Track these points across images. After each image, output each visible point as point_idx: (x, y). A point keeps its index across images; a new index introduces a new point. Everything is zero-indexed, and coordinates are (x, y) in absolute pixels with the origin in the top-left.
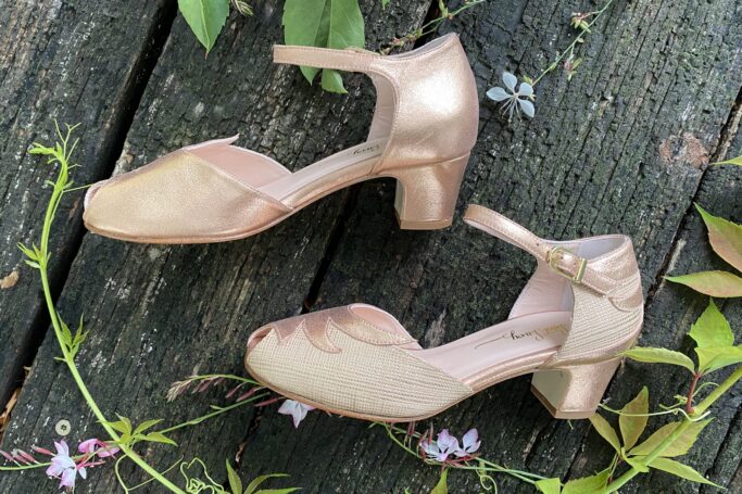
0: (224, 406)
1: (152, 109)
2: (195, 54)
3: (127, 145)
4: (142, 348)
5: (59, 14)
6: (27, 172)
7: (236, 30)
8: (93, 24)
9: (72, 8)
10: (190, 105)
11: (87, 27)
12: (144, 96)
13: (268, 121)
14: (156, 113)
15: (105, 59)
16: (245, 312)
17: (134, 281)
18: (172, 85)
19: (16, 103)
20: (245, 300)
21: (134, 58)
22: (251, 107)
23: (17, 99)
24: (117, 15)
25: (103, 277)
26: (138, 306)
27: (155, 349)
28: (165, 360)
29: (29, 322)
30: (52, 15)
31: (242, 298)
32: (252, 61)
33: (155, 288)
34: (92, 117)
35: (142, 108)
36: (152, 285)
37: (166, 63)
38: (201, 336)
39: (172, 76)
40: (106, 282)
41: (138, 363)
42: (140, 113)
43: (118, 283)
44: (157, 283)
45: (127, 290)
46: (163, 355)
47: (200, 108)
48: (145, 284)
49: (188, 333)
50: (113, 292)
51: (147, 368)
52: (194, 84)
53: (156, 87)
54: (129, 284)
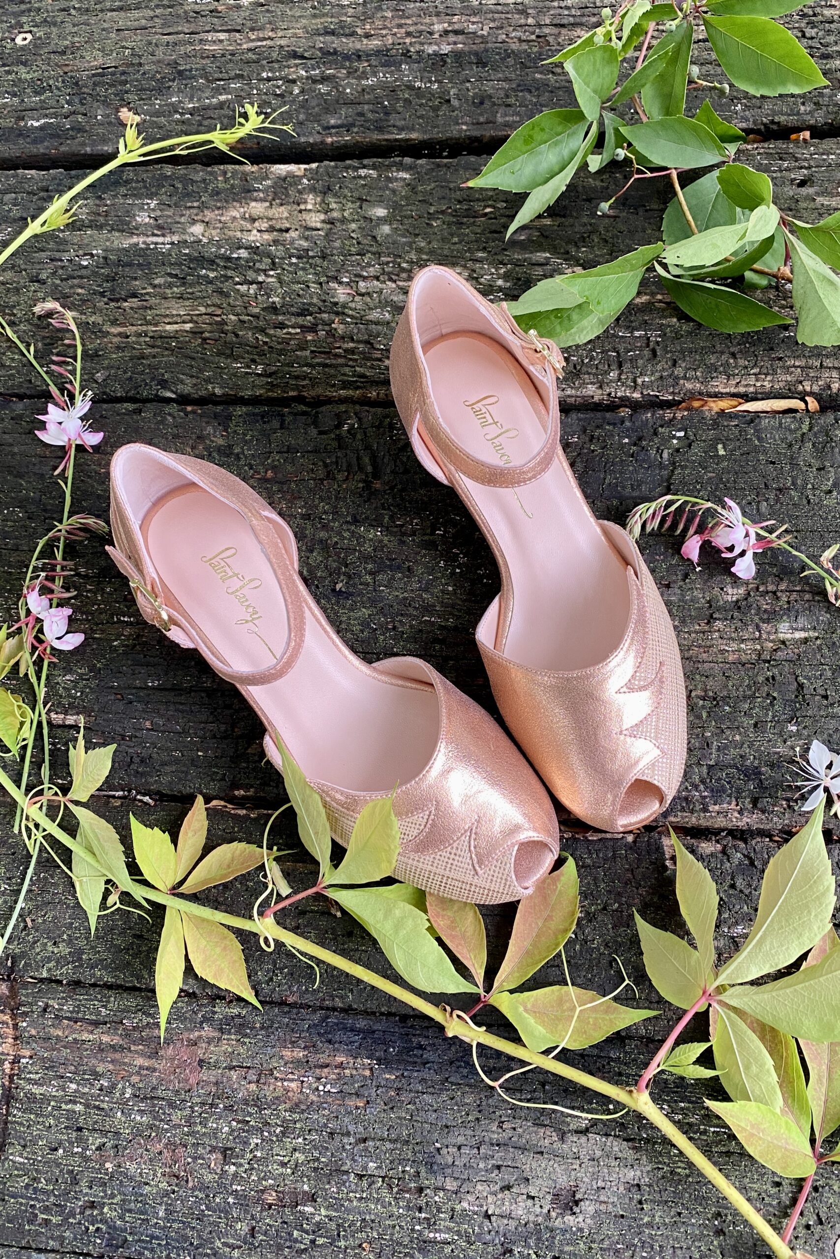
0: (35, 358)
1: (363, 172)
2: (442, 187)
3: (314, 165)
4: (85, 255)
5: (436, 54)
6: (252, 88)
7: (486, 214)
8: (436, 86)
9: (445, 62)
10: (380, 201)
11: (430, 82)
12: (375, 160)
13: (391, 280)
14: (360, 177)
15: (401, 109)
16: (151, 337)
17: (160, 222)
18: (396, 179)
19: (323, 54)
20: (166, 331)
21: (414, 136)
22: (400, 257)
23: (329, 53)
24: (455, 103)
25: (156, 194)
26: (132, 235)
27: (86, 267)
28: (76, 281)
29: (88, 149)
30: (430, 49)
31: (168, 327)
32: (456, 239)
33: (156, 244)
34: (332, 122)
35: (361, 163)
36: (160, 240)
37: (422, 166)
38: (112, 304)
39: (408, 176)
40: (152, 199)
41: (65, 257)
42: (355, 163)
43: (153, 210)
44: (163, 244)
45: (147, 220)
46: (81, 277)
47: (381, 212)
48: (159, 233)
49: (113, 291)
50: (142, 209)
51: (62, 267)
52: (407, 198)
53: (389, 167)
54: (155, 219)
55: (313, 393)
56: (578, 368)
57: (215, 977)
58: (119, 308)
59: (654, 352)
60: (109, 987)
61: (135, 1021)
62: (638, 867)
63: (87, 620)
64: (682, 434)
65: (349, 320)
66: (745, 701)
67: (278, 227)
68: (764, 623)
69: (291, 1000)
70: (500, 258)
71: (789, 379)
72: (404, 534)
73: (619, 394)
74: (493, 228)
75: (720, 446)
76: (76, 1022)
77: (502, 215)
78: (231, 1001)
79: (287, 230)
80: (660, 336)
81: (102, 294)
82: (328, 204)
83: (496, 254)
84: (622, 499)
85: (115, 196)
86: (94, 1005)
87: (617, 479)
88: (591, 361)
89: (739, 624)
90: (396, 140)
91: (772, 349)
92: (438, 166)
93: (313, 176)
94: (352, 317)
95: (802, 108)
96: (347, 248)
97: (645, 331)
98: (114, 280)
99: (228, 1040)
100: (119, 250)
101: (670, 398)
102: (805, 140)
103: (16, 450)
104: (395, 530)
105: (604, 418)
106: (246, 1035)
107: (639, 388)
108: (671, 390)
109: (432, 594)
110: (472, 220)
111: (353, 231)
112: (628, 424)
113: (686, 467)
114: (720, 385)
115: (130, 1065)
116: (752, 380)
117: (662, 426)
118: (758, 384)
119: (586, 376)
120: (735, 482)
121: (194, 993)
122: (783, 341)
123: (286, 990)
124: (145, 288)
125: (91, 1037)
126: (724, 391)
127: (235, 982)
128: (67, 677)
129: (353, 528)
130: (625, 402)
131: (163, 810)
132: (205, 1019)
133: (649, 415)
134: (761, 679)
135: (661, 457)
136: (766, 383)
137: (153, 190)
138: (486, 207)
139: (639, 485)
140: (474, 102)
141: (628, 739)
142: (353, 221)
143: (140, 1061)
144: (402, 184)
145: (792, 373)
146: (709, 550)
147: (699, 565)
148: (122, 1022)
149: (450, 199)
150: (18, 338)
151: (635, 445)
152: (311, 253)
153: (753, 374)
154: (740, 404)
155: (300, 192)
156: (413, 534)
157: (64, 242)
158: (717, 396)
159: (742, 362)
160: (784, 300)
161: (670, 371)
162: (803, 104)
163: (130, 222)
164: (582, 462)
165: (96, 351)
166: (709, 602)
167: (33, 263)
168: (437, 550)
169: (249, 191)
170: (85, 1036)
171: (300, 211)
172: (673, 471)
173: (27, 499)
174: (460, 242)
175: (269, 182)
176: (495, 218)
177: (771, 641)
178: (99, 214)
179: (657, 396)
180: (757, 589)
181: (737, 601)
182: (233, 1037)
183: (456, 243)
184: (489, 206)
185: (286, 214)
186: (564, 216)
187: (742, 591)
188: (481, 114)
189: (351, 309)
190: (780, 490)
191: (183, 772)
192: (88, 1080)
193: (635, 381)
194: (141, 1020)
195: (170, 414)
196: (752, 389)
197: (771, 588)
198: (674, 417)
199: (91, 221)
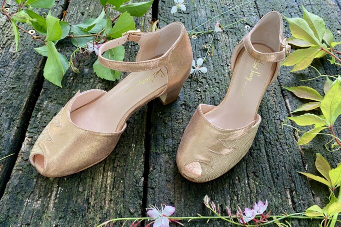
1: (39, 116)
3: (27, 134)
12: (33, 112)
14: (41, 117)
15: (11, 102)
16: (113, 189)
17: (42, 195)
18: (48, 104)
20: (111, 182)
21: (26, 99)
26: (47, 207)
31: (109, 182)
33: (56, 195)
34: (6, 126)
35: (34, 117)
36: (54, 193)
37: (43, 97)
42: (32, 119)
43: (33, 200)
44: (57, 191)
45: (39, 202)
48: (50, 194)
49: (82, 211)
50: (30, 206)
54: (40, 197)
90: (26, 105)
92: (44, 92)
100: (56, 213)
124: (84, 195)
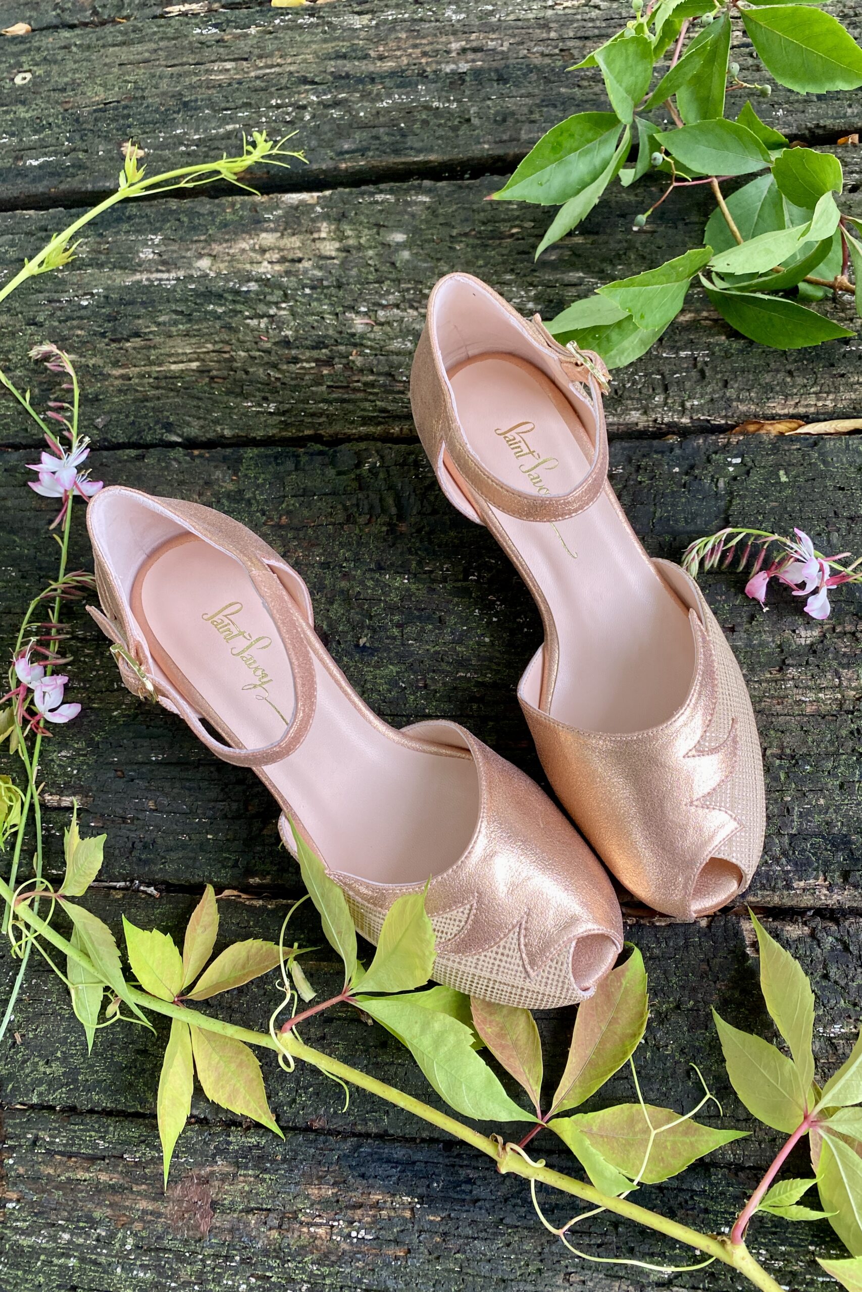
0: (31, 404)
1: (379, 197)
2: (465, 209)
3: (328, 193)
4: (85, 294)
5: (453, 73)
6: (260, 117)
7: (513, 235)
8: (455, 105)
9: (464, 81)
10: (399, 226)
11: (449, 101)
12: (392, 184)
13: (412, 307)
14: (377, 202)
15: (418, 131)
16: (156, 378)
17: (164, 257)
18: (416, 203)
19: (335, 78)
20: (170, 371)
21: (432, 157)
22: (421, 282)
23: (341, 77)
24: (475, 121)
25: (160, 229)
26: (135, 272)
27: (86, 307)
28: (75, 323)
29: (90, 186)
30: (448, 68)
31: (173, 367)
32: (481, 262)
33: (161, 280)
34: (346, 147)
35: (378, 188)
36: (165, 276)
37: (442, 188)
38: (114, 345)
39: (427, 199)
40: (156, 234)
41: (65, 298)
42: (371, 188)
43: (157, 245)
44: (168, 280)
45: (151, 256)
46: (81, 318)
47: (400, 237)
48: (164, 269)
49: (114, 331)
50: (145, 244)
51: (61, 309)
52: (427, 222)
53: (407, 191)
54: (160, 255)
55: (330, 431)
56: (620, 393)
57: (230, 1099)
58: (121, 348)
59: (702, 373)
60: (109, 1113)
61: (138, 1155)
62: (715, 957)
63: (84, 688)
64: (738, 460)
65: (368, 351)
66: (828, 760)
67: (290, 257)
68: (843, 668)
69: (316, 1125)
70: (529, 279)
71: (853, 397)
72: (433, 581)
73: (666, 420)
74: (521, 249)
75: (782, 473)
76: (70, 1157)
77: (530, 235)
78: (248, 1128)
79: (300, 260)
80: (707, 355)
81: (103, 335)
82: (343, 232)
83: (525, 276)
84: (675, 535)
85: (118, 233)
86: (91, 1136)
87: (668, 512)
88: (633, 385)
89: (816, 671)
90: (414, 163)
91: (833, 365)
92: (460, 187)
93: (326, 203)
94: (371, 348)
95: (849, 111)
96: (364, 275)
97: (691, 350)
98: (115, 319)
99: (245, 1176)
100: (120, 288)
101: (723, 422)
102: (853, 144)
103: (9, 504)
104: (425, 576)
105: (651, 446)
106: (265, 1171)
107: (687, 412)
108: (723, 413)
109: (467, 647)
110: (498, 242)
111: (371, 258)
112: (677, 451)
113: (745, 496)
114: (776, 406)
115: (131, 1209)
116: (812, 400)
117: (716, 453)
118: (820, 404)
119: (629, 402)
120: (801, 511)
121: (205, 1118)
122: (844, 356)
123: (311, 1114)
124: (148, 327)
125: (87, 1176)
126: (782, 412)
127: (253, 1105)
128: (63, 754)
129: (377, 576)
130: (673, 428)
131: (170, 902)
132: (219, 1151)
133: (701, 441)
134: (844, 732)
135: (717, 487)
136: (828, 403)
137: (158, 225)
138: (512, 227)
139: (693, 519)
140: (495, 121)
141: (700, 811)
142: (370, 247)
143: (143, 1204)
144: (421, 207)
145: (856, 390)
146: (776, 588)
147: (766, 605)
148: (122, 1157)
149: (474, 221)
150: (14, 384)
151: (687, 474)
152: (325, 283)
153: (814, 393)
154: (800, 426)
155: (313, 220)
156: (444, 580)
157: (63, 282)
158: (773, 418)
159: (800, 381)
160: (843, 311)
161: (721, 393)
162: (850, 106)
163: (133, 259)
164: (628, 494)
165: (97, 396)
166: (779, 646)
167: (30, 305)
168: (471, 597)
169: (259, 222)
170: (80, 1175)
171: (314, 240)
172: (730, 501)
173: (21, 556)
174: (485, 265)
175: (280, 212)
176: (523, 239)
177: (854, 689)
178: (100, 252)
179: (708, 421)
180: (834, 629)
181: (812, 644)
182: (250, 1172)
183: (481, 267)
184: (515, 227)
185: (298, 244)
186: (597, 233)
187: (816, 633)
188: (504, 132)
189: (369, 339)
190: (851, 518)
191: (190, 858)
192: (83, 1228)
193: (683, 405)
194: (144, 1154)
195: (175, 459)
196: (812, 410)
197: (849, 628)
198: (728, 442)
199: (91, 259)
